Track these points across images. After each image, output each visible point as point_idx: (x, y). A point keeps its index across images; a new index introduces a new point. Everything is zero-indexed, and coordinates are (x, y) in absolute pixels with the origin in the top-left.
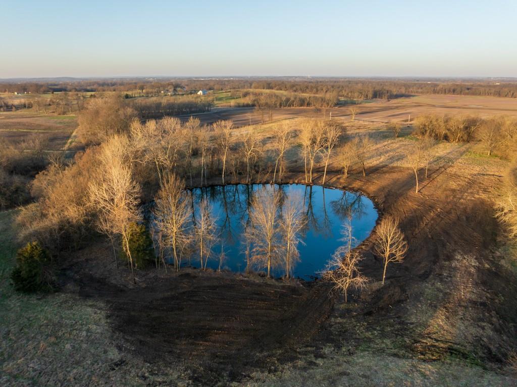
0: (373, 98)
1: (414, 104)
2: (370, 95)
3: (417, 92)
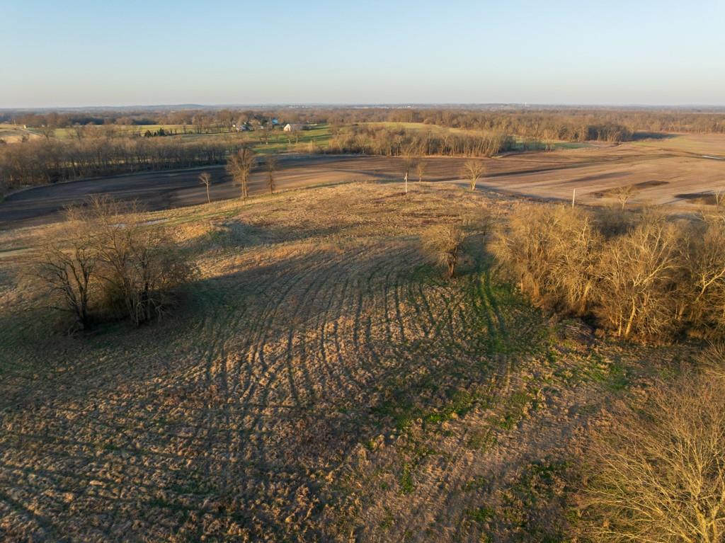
0: (588, 139)
1: (662, 152)
2: (582, 135)
3: (683, 130)
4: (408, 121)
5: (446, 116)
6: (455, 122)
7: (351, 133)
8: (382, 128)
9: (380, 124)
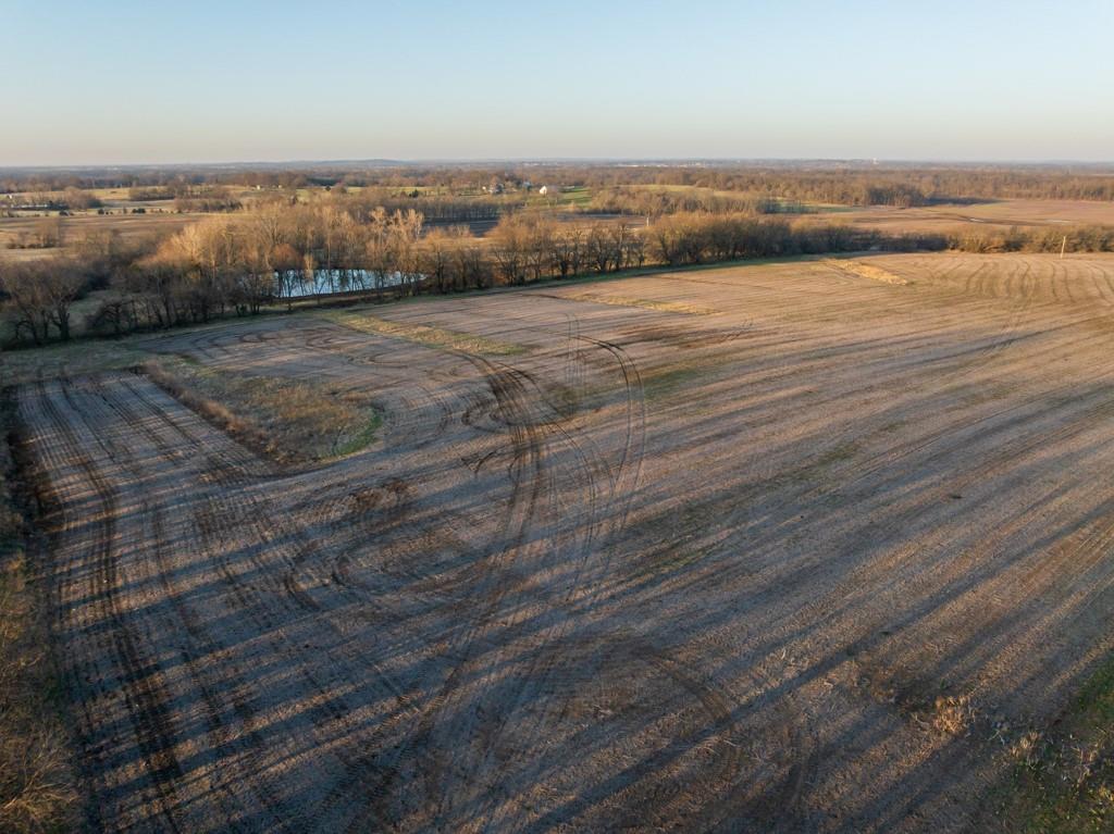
2: (862, 198)
4: (677, 183)
5: (720, 177)
6: (730, 184)
7: (612, 196)
8: (644, 191)
9: (643, 187)
